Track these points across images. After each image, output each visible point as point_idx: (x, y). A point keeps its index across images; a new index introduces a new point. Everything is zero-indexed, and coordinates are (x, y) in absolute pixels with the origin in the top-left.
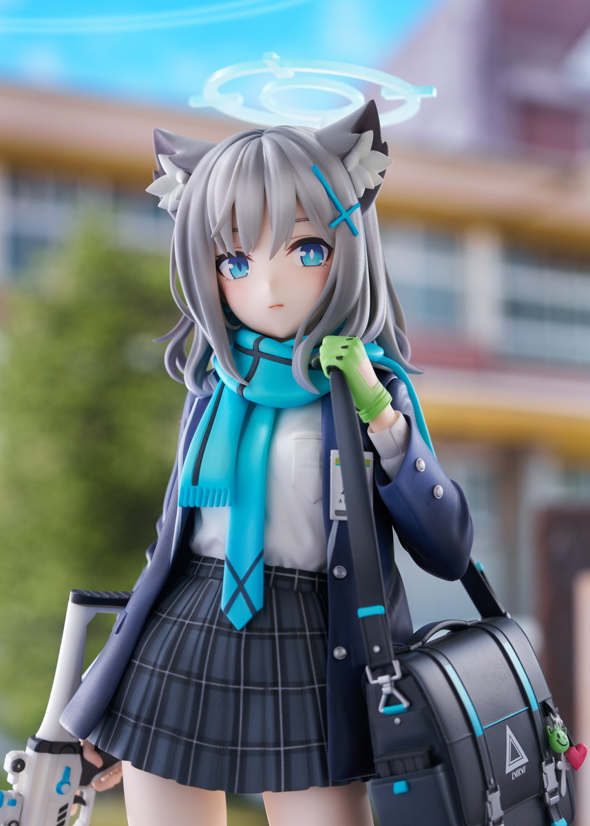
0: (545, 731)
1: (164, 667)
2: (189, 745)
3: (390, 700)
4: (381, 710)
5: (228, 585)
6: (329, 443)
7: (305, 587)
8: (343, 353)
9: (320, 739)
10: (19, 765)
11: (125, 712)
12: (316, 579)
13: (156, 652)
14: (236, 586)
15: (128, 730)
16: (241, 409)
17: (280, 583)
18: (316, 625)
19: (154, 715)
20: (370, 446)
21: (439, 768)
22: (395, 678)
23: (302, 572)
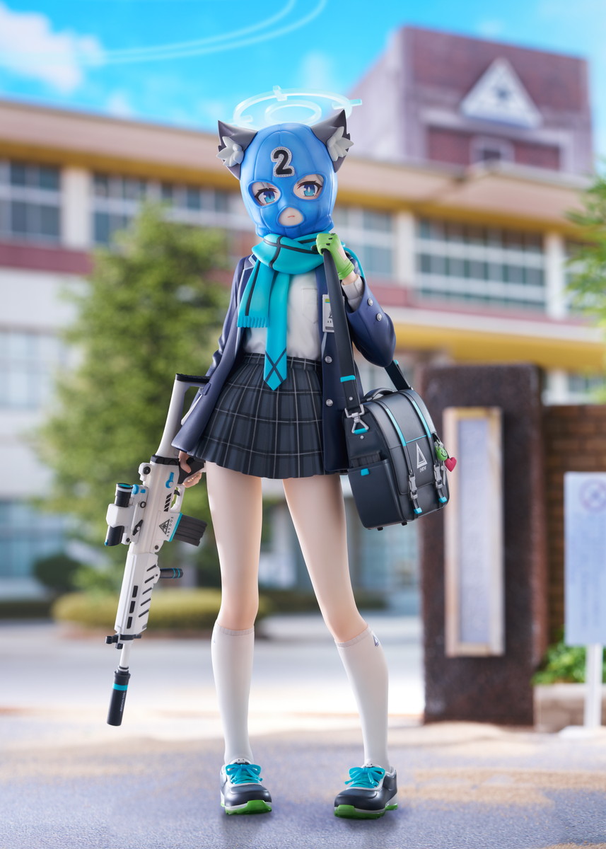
1: (234, 411)
2: (248, 453)
3: (359, 426)
5: (267, 367)
6: (321, 290)
8: (330, 241)
9: (319, 450)
10: (147, 470)
11: (212, 436)
12: (315, 364)
13: (229, 403)
14: (271, 367)
16: (271, 275)
17: (296, 366)
18: (316, 388)
19: (229, 437)
21: (385, 461)
22: (361, 414)
23: (308, 360)
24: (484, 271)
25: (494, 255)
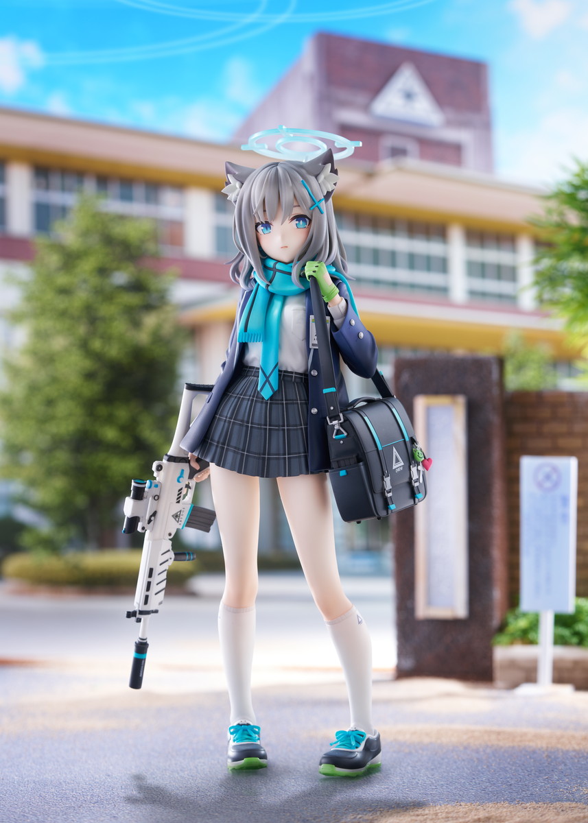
0: (412, 451)
1: (231, 418)
2: (243, 455)
3: (339, 432)
4: (334, 437)
5: (261, 379)
6: (309, 312)
7: (298, 380)
8: (316, 269)
9: (305, 452)
10: (160, 468)
11: (212, 440)
12: (303, 377)
13: (227, 411)
14: (265, 379)
15: (213, 448)
16: (267, 296)
17: (286, 378)
18: (303, 398)
19: (226, 440)
20: (329, 314)
21: (361, 463)
22: (341, 422)
23: (296, 373)
24: (392, 259)
25: (401, 244)
